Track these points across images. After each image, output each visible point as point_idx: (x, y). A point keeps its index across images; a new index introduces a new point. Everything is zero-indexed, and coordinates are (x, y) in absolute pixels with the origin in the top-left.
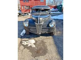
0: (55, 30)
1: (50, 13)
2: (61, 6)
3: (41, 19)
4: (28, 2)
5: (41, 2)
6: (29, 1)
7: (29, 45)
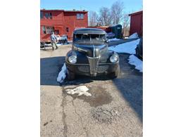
0: (119, 68)
1: (106, 42)
2: (119, 28)
3: (97, 50)
4: (51, 18)
5: (78, 18)
6: (53, 17)
7: (81, 94)
